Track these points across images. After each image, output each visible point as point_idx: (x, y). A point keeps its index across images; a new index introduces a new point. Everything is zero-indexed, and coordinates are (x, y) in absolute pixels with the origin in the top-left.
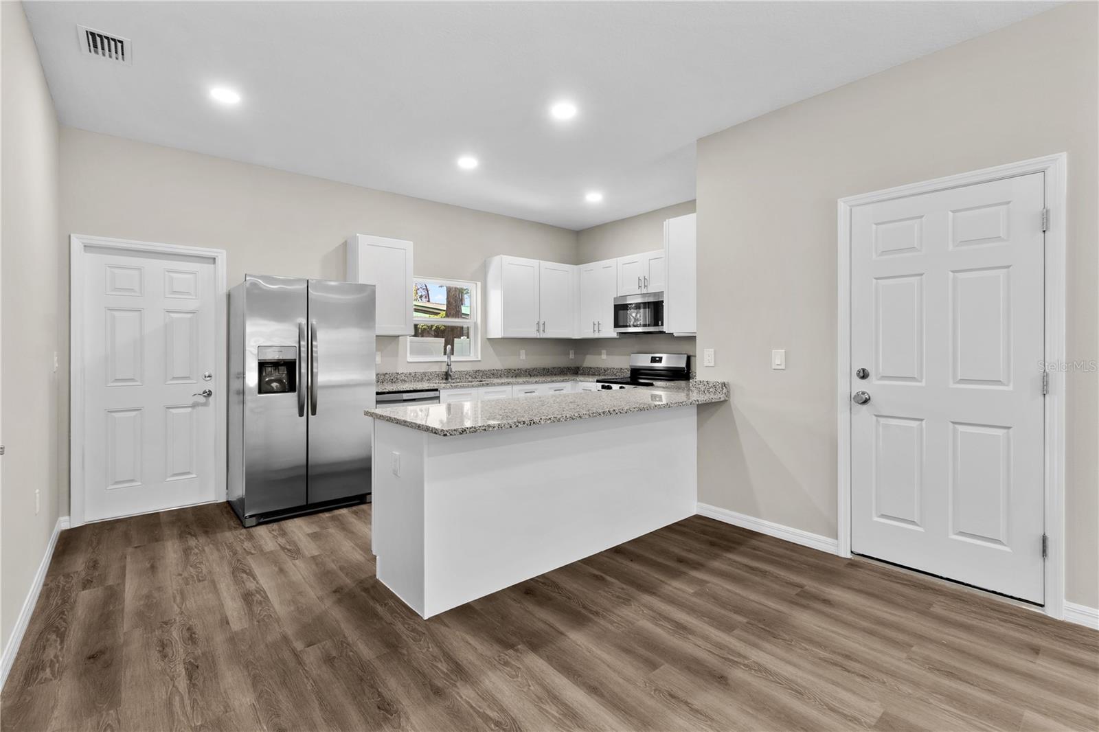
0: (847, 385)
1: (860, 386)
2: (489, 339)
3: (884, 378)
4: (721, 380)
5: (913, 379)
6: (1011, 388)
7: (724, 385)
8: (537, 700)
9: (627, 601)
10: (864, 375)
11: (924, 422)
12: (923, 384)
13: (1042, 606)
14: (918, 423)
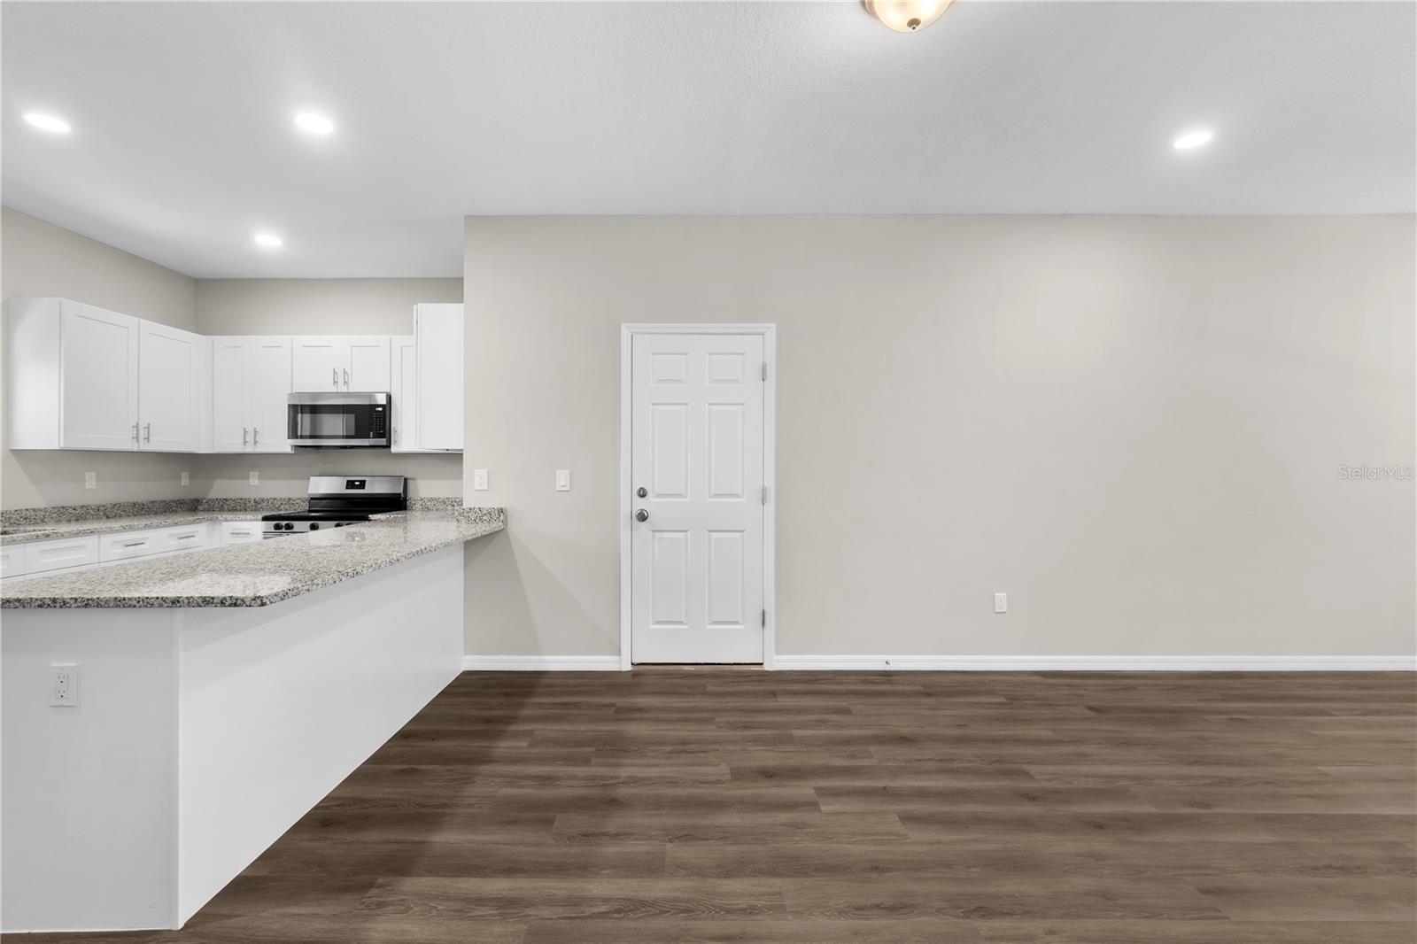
0: (628, 504)
1: (640, 504)
2: (14, 451)
3: (659, 496)
4: (497, 505)
5: (680, 496)
6: (744, 500)
7: (501, 511)
8: (458, 914)
9: (468, 780)
10: (642, 494)
11: (689, 533)
12: (688, 499)
13: (761, 664)
14: (684, 534)
